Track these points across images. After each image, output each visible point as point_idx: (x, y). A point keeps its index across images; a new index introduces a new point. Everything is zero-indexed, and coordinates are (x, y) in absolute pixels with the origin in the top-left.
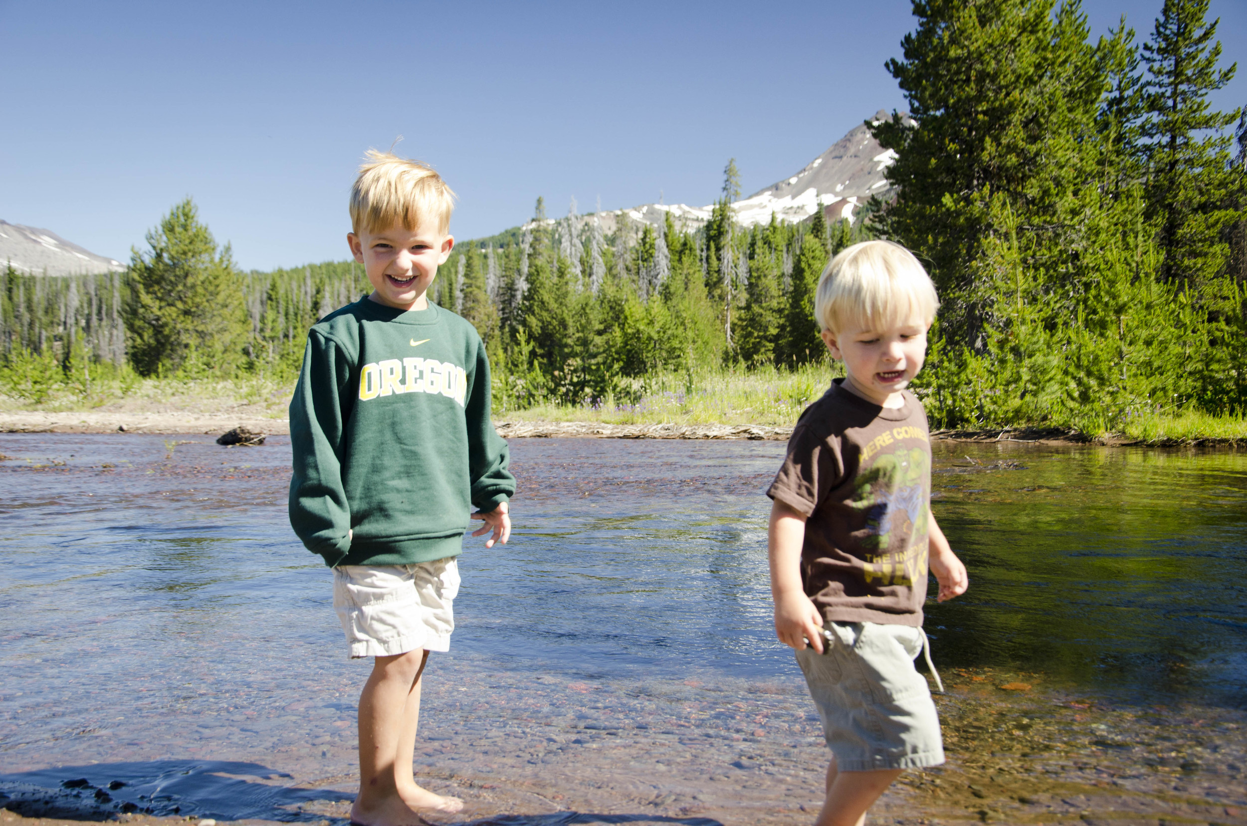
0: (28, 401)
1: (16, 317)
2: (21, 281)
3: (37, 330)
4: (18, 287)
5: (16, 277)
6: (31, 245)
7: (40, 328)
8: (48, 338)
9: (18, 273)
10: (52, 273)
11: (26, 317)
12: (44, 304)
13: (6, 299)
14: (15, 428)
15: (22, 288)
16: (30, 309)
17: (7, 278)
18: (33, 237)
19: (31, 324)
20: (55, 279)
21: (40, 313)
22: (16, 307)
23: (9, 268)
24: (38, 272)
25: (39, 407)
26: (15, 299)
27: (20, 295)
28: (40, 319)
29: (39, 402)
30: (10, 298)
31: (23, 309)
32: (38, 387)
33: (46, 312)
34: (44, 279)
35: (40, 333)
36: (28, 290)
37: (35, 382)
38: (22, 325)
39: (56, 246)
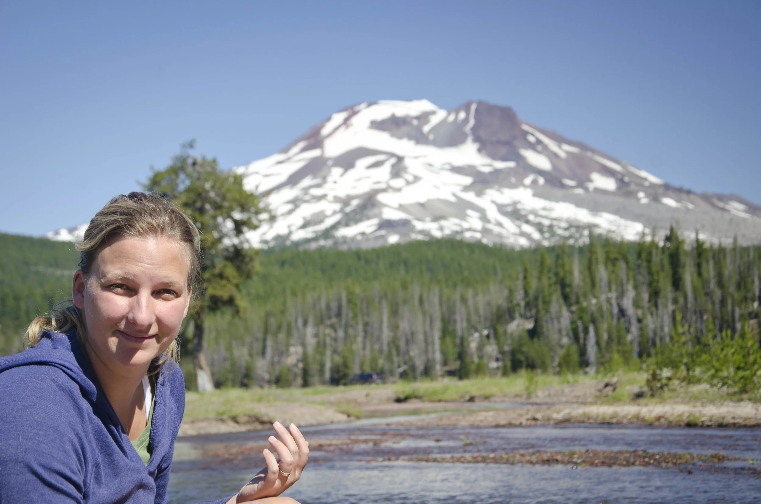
0: (731, 390)
1: (707, 294)
2: (710, 255)
3: (729, 308)
4: (707, 262)
5: (706, 250)
6: (719, 213)
7: (733, 305)
8: (742, 317)
9: (707, 245)
10: (743, 243)
11: (718, 294)
12: (735, 278)
13: (695, 275)
14: (725, 421)
15: (711, 263)
16: (721, 284)
17: (695, 253)
18: (721, 204)
19: (723, 302)
20: (746, 249)
21: (732, 289)
22: (705, 283)
23: (697, 241)
24: (728, 242)
25: (745, 396)
26: (705, 274)
27: (710, 270)
28: (732, 296)
29: (744, 390)
30: (700, 274)
31: (713, 285)
32: (741, 373)
33: (739, 286)
34: (734, 249)
35: (733, 312)
36: (718, 265)
37: (738, 368)
38: (713, 304)
39: (746, 211)
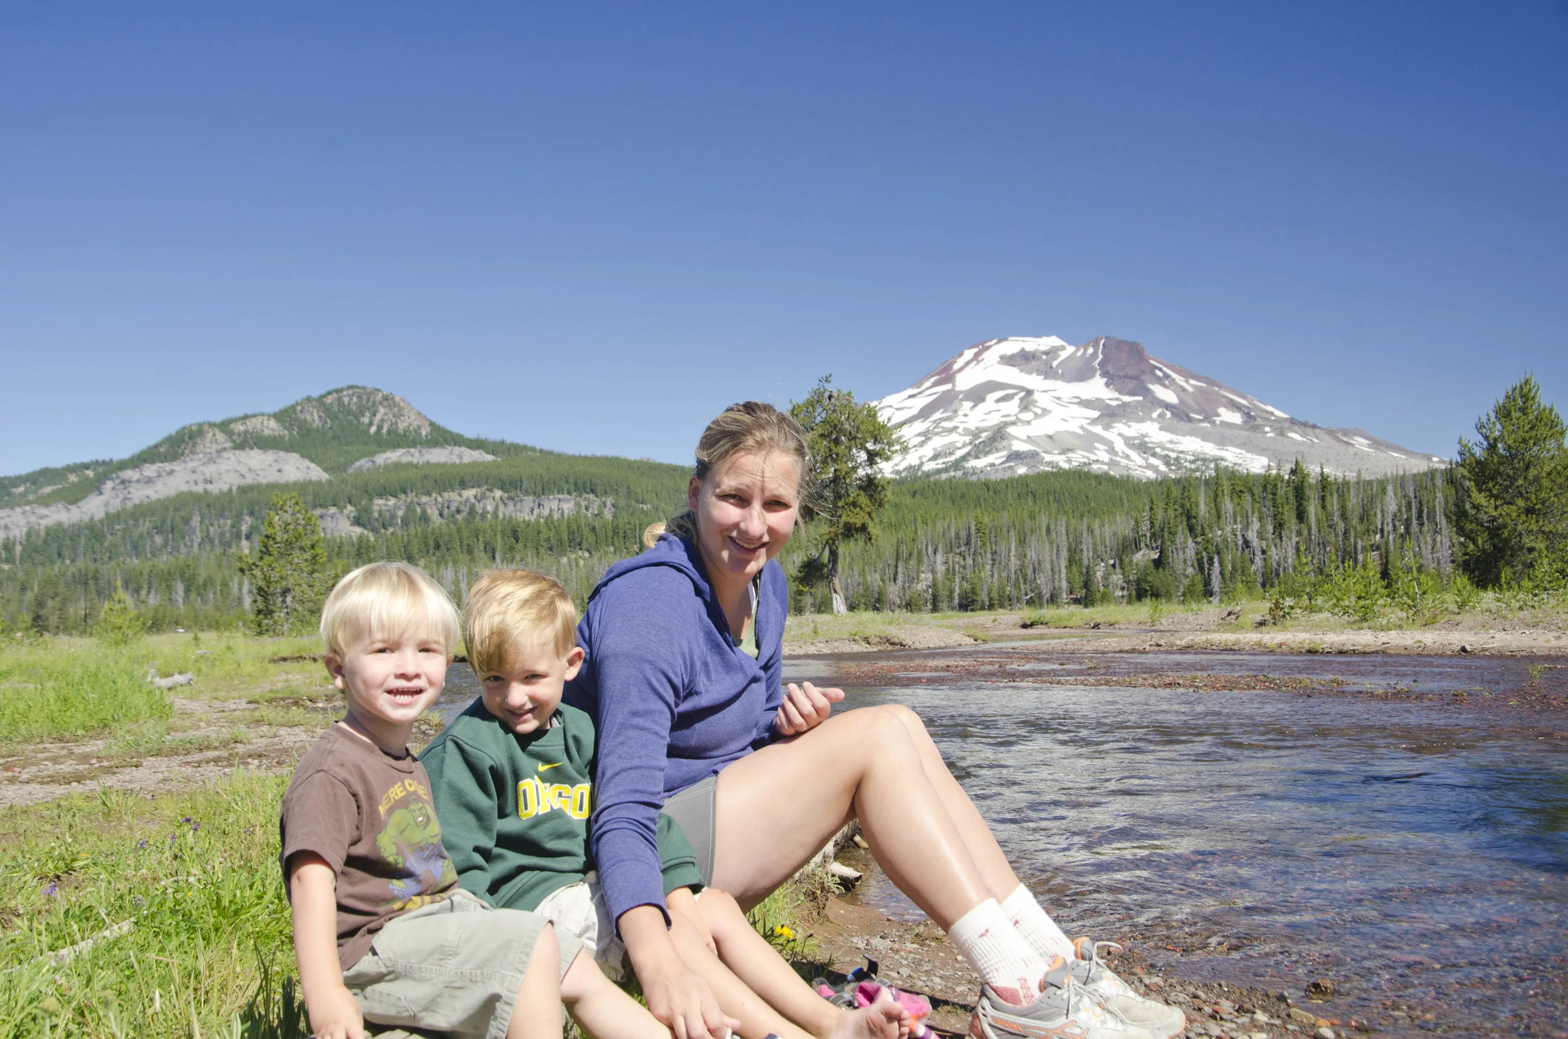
0: (1352, 619)
1: (1330, 527)
2: (1335, 487)
3: (1352, 540)
4: (1331, 495)
5: (1330, 484)
6: (1344, 447)
7: (1356, 538)
8: (1364, 548)
9: (1331, 479)
10: (1366, 476)
11: (1341, 526)
12: (1358, 511)
13: (1319, 508)
14: (1345, 648)
15: (1335, 495)
16: (1344, 516)
17: (1319, 486)
18: (1345, 439)
19: (1346, 533)
20: (1370, 483)
21: (1355, 521)
22: (1329, 517)
23: (1322, 474)
24: (1351, 476)
25: (1365, 624)
26: (1329, 508)
27: (1334, 503)
28: (1355, 529)
29: (1364, 619)
30: (1324, 507)
31: (1336, 518)
32: (1362, 603)
33: (1361, 520)
34: (1358, 483)
35: (1356, 543)
36: (1342, 497)
37: (1359, 598)
38: (1336, 535)
39: (1369, 446)
